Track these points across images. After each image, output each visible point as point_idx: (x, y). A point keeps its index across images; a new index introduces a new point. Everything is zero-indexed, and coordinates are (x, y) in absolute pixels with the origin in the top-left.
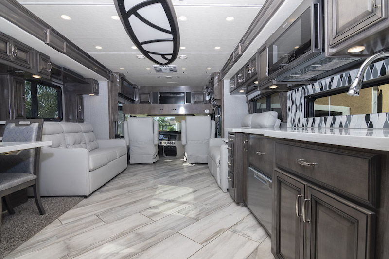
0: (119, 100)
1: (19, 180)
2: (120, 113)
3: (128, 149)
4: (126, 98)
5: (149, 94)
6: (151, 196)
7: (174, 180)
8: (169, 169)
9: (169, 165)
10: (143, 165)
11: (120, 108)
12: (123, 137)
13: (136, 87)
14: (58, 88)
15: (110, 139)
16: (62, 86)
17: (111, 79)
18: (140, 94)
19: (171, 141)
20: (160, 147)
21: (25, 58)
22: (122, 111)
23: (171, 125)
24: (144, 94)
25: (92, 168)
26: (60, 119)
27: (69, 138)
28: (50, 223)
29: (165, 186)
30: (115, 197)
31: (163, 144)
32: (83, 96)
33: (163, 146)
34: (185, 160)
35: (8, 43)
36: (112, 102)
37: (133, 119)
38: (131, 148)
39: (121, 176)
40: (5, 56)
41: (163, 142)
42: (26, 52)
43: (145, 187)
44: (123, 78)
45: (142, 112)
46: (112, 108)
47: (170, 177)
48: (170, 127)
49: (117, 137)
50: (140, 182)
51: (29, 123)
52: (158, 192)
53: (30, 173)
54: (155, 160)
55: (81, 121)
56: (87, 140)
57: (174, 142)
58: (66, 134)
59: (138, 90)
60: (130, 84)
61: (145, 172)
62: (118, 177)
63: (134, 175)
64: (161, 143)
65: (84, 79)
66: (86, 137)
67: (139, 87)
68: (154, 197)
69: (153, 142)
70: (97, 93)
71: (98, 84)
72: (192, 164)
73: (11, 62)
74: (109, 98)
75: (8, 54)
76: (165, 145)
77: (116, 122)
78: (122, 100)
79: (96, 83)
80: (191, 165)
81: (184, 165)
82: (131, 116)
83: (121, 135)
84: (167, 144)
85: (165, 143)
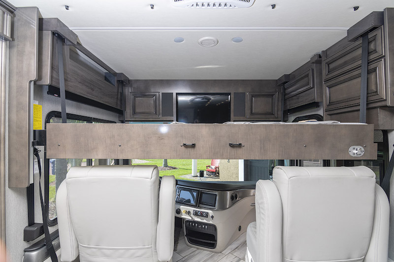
5: (154, 96)
19: (204, 211)
31: (184, 216)
33: (182, 220)
41: (183, 208)
57: (210, 212)
64: (178, 212)
76: (188, 217)
84: (192, 215)
85: (189, 213)
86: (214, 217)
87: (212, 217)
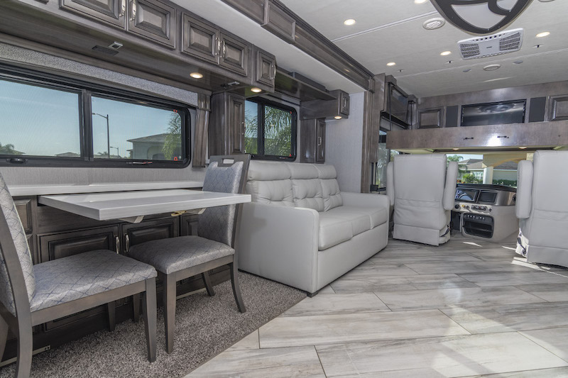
0: (382, 126)
1: (206, 254)
2: (382, 148)
3: (392, 211)
4: (395, 120)
5: (439, 110)
6: (438, 339)
7: (495, 303)
8: (476, 267)
9: (477, 257)
10: (417, 246)
11: (383, 139)
12: (384, 189)
13: (415, 100)
14: (293, 111)
15: (362, 192)
16: (298, 108)
17: (371, 87)
18: (421, 113)
19: (483, 205)
20: (455, 215)
21: (238, 60)
22: (385, 144)
23: (469, 172)
24: (429, 111)
25: (322, 245)
26: (291, 158)
27: (300, 187)
28: (245, 335)
29: (475, 317)
30: (357, 311)
31: (462, 210)
32: (326, 121)
33: (460, 213)
34: (519, 250)
35: (214, 36)
36: (369, 128)
37: (404, 157)
38: (396, 211)
39: (375, 260)
40: (210, 58)
41: (461, 204)
42: (239, 49)
43: (424, 304)
44: (391, 84)
45: (423, 145)
46: (369, 139)
47: (484, 290)
48: (466, 175)
49: (374, 189)
50: (410, 287)
51: (232, 161)
52: (455, 330)
53: (227, 244)
54: (442, 240)
55: (320, 160)
56: (325, 193)
57: (489, 207)
58: (294, 181)
59: (418, 105)
60: (404, 95)
61: (422, 262)
62: (370, 262)
63: (400, 266)
64: (457, 207)
65: (327, 91)
66: (325, 186)
67: (420, 101)
68: (446, 344)
69: (443, 205)
70: (345, 115)
71: (348, 99)
72: (539, 264)
73: (217, 66)
74: (364, 122)
75: (213, 53)
76: (466, 211)
77: (373, 164)
78: (386, 125)
79: (346, 96)
80: (536, 267)
81: (514, 262)
82: (401, 153)
83: (382, 186)
84: (470, 209)
85: (467, 207)
86: (492, 210)
87: (490, 210)
